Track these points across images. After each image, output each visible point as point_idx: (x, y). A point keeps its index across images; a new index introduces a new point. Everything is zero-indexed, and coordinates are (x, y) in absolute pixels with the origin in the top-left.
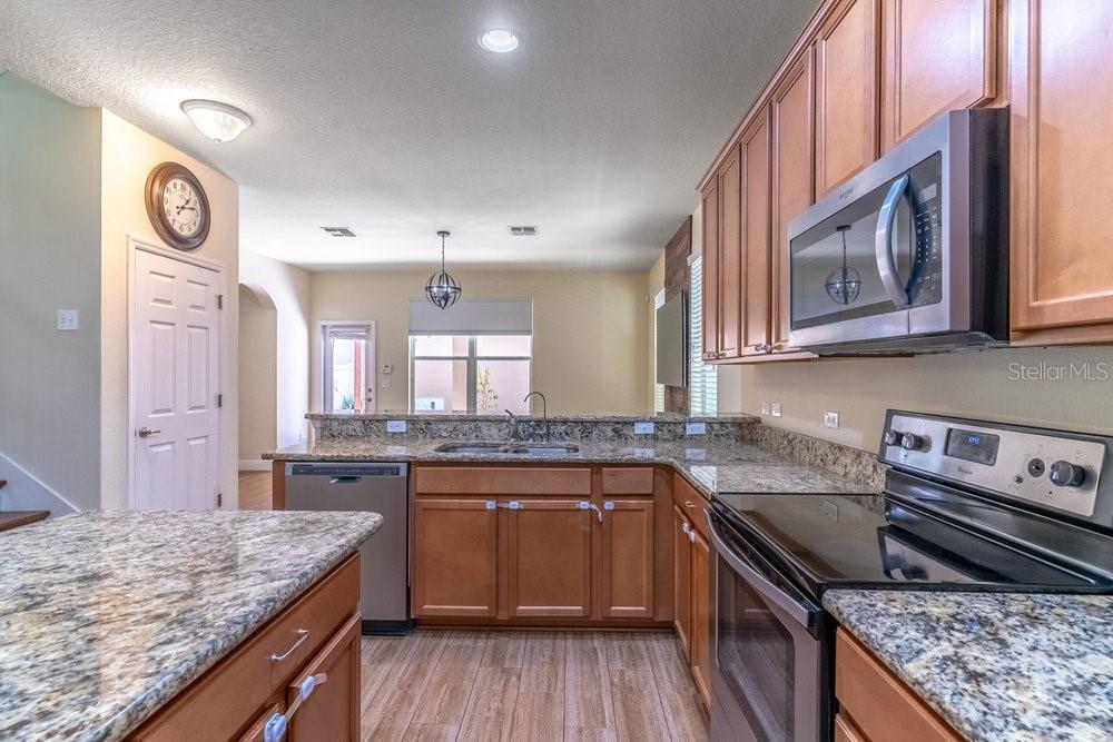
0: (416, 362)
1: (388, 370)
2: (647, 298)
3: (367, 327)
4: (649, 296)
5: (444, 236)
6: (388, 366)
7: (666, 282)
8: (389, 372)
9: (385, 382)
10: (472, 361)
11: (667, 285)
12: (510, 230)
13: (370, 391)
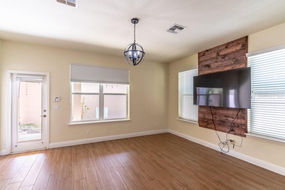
0: (72, 95)
2: (168, 73)
3: (44, 76)
4: (169, 72)
5: (135, 23)
6: (58, 98)
7: (199, 66)
8: (59, 101)
9: (55, 106)
10: (101, 95)
11: (200, 67)
12: (172, 27)
13: (45, 111)
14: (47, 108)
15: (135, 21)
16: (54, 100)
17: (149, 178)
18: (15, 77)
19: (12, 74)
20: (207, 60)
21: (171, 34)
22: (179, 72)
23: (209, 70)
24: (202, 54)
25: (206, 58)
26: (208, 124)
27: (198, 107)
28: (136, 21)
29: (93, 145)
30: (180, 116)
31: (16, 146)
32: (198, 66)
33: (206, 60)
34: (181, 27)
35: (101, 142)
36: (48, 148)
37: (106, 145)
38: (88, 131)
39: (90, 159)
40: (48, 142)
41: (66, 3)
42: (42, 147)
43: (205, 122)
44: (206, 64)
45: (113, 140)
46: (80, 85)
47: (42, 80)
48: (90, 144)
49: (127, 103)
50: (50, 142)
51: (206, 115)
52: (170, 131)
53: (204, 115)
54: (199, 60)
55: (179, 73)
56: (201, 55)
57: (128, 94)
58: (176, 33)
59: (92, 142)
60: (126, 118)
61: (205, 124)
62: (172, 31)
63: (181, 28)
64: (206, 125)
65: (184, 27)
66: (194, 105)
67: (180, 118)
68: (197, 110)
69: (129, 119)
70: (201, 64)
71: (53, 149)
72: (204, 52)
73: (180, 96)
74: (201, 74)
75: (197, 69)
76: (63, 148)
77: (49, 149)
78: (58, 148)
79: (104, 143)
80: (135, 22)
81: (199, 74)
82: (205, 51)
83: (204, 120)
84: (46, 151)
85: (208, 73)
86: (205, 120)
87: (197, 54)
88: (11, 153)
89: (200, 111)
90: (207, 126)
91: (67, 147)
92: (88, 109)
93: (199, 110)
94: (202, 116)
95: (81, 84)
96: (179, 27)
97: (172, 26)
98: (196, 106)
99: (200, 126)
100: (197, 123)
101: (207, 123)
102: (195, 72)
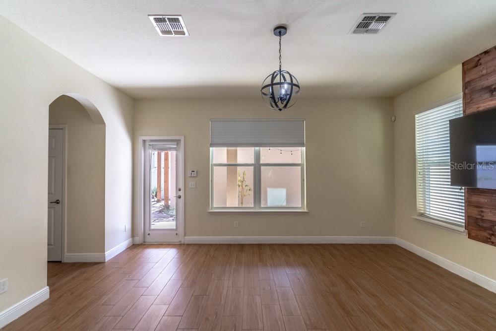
0: (214, 167)
1: (194, 174)
2: (393, 118)
3: (178, 142)
4: (395, 117)
5: (280, 34)
6: (194, 171)
7: (465, 94)
8: (195, 175)
9: (191, 183)
10: (258, 167)
11: (468, 96)
12: (360, 20)
13: (180, 190)
14: (181, 186)
15: (280, 30)
16: (189, 175)
17: (308, 322)
18: (147, 144)
19: (144, 141)
20: (488, 74)
21: (363, 37)
22: (417, 114)
23: (491, 100)
24: (473, 64)
25: (484, 72)
26: (493, 235)
27: (463, 191)
28: (282, 30)
29: (242, 247)
30: (422, 212)
31: (149, 234)
32: (461, 94)
33: (483, 75)
34: (380, 15)
35: (255, 244)
36: (182, 242)
37: (261, 251)
38: (236, 224)
39: (228, 267)
40: (183, 234)
41: (173, 33)
42: (176, 240)
43: (485, 229)
44: (485, 86)
45: (276, 244)
46: (236, 152)
47: (175, 146)
48: (238, 245)
49: (303, 180)
50: (185, 235)
51: (489, 210)
52: (398, 241)
53: (482, 212)
54: (464, 79)
55: (416, 116)
56: (470, 66)
57: (303, 165)
58: (375, 31)
59: (242, 243)
60: (302, 207)
61: (486, 234)
62: (364, 29)
63: (384, 19)
64: (489, 237)
65: (389, 15)
66: (451, 185)
67: (422, 215)
68: (461, 199)
69: (305, 210)
70: (469, 88)
71: (188, 245)
72: (478, 59)
73: (419, 166)
74: (469, 112)
75: (461, 101)
76: (200, 246)
77: (184, 244)
78: (195, 245)
79: (260, 246)
80: (280, 32)
81: (464, 111)
82: (481, 54)
83: (481, 224)
84: (179, 246)
85: (488, 107)
86: (485, 225)
87: (461, 66)
88: (144, 242)
89: (470, 202)
90: (490, 239)
91: (205, 245)
92: (250, 190)
93: (468, 198)
94: (475, 212)
95: (237, 150)
96: (374, 17)
97: (358, 18)
98: (460, 189)
99: (470, 236)
100: (463, 229)
101: (491, 232)
102: (454, 109)
